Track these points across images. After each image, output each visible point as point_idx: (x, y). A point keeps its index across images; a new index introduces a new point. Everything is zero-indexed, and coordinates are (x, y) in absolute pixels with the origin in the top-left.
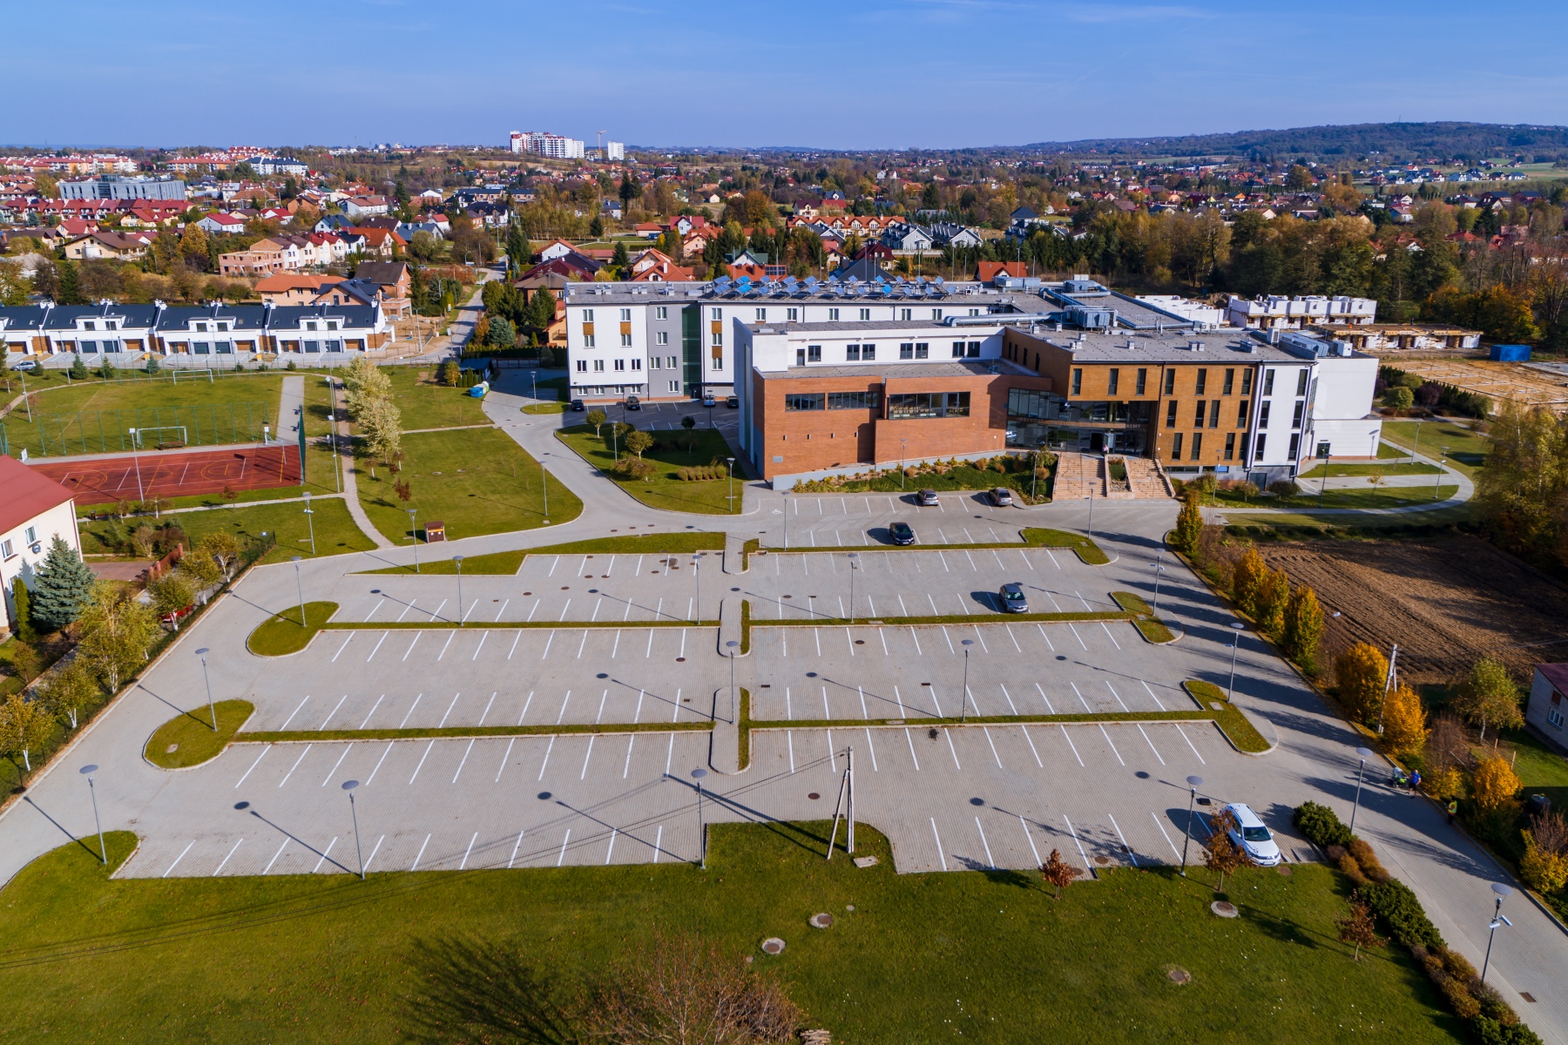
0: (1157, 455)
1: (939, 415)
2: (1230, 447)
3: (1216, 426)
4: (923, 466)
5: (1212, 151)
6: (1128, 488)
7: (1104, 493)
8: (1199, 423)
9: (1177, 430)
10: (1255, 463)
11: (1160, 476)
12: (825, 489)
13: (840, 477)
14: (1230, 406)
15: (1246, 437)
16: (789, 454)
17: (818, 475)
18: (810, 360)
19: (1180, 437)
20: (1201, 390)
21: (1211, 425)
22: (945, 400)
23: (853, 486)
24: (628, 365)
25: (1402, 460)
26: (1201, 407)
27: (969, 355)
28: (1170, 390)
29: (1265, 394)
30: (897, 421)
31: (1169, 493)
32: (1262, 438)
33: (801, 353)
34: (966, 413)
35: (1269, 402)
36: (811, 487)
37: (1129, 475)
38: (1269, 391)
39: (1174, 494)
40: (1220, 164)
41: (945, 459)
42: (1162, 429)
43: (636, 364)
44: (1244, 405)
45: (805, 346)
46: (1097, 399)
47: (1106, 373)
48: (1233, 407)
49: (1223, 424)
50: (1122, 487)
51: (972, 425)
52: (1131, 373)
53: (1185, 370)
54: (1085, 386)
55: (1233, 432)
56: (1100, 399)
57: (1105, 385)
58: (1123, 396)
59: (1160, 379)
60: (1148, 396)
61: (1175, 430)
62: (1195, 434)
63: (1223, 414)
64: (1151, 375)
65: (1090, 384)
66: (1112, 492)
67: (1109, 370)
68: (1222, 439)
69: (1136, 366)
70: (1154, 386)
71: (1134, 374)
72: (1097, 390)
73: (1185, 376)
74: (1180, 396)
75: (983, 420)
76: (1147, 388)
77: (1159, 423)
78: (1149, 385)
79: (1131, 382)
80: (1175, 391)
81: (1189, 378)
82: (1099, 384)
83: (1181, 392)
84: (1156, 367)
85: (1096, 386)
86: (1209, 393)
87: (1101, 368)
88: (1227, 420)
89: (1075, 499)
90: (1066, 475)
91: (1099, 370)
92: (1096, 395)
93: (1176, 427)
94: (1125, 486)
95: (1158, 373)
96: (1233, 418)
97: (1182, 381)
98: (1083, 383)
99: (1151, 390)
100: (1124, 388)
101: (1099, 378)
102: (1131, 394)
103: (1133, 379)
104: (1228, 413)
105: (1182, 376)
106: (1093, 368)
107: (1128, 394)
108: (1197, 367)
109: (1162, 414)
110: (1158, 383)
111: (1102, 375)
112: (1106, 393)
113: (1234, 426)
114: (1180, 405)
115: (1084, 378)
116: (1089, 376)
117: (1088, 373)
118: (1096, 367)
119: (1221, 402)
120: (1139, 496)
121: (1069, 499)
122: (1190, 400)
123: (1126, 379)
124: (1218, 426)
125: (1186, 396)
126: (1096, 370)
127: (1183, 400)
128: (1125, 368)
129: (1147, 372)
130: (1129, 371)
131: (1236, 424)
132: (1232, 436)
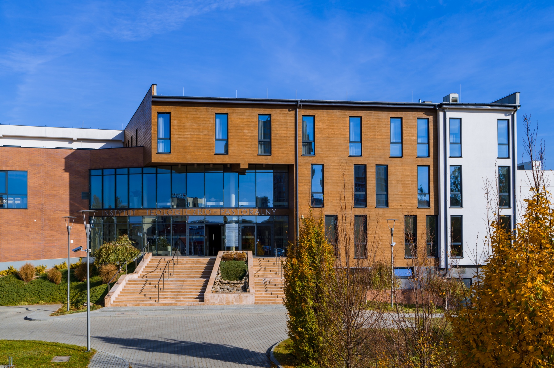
2: (412, 237)
3: (387, 204)
7: (201, 298)
8: (361, 201)
9: (328, 210)
10: (453, 261)
14: (403, 174)
15: (434, 221)
19: (333, 220)
20: (357, 148)
21: (378, 203)
28: (310, 148)
29: (452, 155)
32: (457, 221)
34: (23, 206)
35: (460, 168)
37: (251, 272)
42: (305, 210)
46: (198, 160)
47: (209, 119)
48: (408, 175)
49: (397, 200)
50: (235, 288)
51: (34, 222)
52: (248, 120)
53: (329, 117)
54: (179, 139)
55: (413, 214)
56: (202, 161)
57: (209, 139)
58: (239, 156)
59: (294, 130)
60: (278, 156)
61: (326, 210)
62: (356, 216)
63: (395, 186)
64: (279, 125)
65: (186, 136)
66: (212, 295)
67: (213, 115)
68: (399, 224)
69: (256, 109)
70: (285, 141)
71: (252, 122)
72: (198, 145)
73: (331, 126)
74: (327, 158)
75: (51, 215)
76: (276, 145)
77: (298, 198)
78: (277, 140)
79: (249, 134)
80: (319, 149)
81: (336, 130)
82: (200, 137)
83: (328, 151)
84: (286, 111)
85: (196, 140)
86: (369, 154)
87: (201, 112)
88: (402, 195)
89: (146, 305)
90: (149, 275)
91: (197, 114)
92: (197, 153)
93: (327, 205)
94: (242, 287)
95: (289, 121)
96: (410, 192)
97: (327, 135)
98: (174, 134)
99: (282, 148)
100: (241, 145)
101: (199, 128)
102: (251, 153)
103: (252, 130)
104: (402, 184)
105: (325, 127)
106: (188, 111)
107: (246, 153)
108: (347, 113)
109: (302, 184)
110: (292, 137)
111: (203, 123)
112: (212, 151)
113: (414, 205)
114: (329, 172)
115: (175, 127)
116: (183, 124)
117: (181, 119)
118: (193, 109)
119: (389, 168)
120: (263, 300)
121: (136, 306)
122: (342, 164)
123: (241, 130)
124: (390, 204)
125: (336, 158)
126: (193, 114)
127: (332, 164)
128: (237, 113)
129: (273, 120)
130: (244, 117)
131: (416, 201)
132: (412, 220)
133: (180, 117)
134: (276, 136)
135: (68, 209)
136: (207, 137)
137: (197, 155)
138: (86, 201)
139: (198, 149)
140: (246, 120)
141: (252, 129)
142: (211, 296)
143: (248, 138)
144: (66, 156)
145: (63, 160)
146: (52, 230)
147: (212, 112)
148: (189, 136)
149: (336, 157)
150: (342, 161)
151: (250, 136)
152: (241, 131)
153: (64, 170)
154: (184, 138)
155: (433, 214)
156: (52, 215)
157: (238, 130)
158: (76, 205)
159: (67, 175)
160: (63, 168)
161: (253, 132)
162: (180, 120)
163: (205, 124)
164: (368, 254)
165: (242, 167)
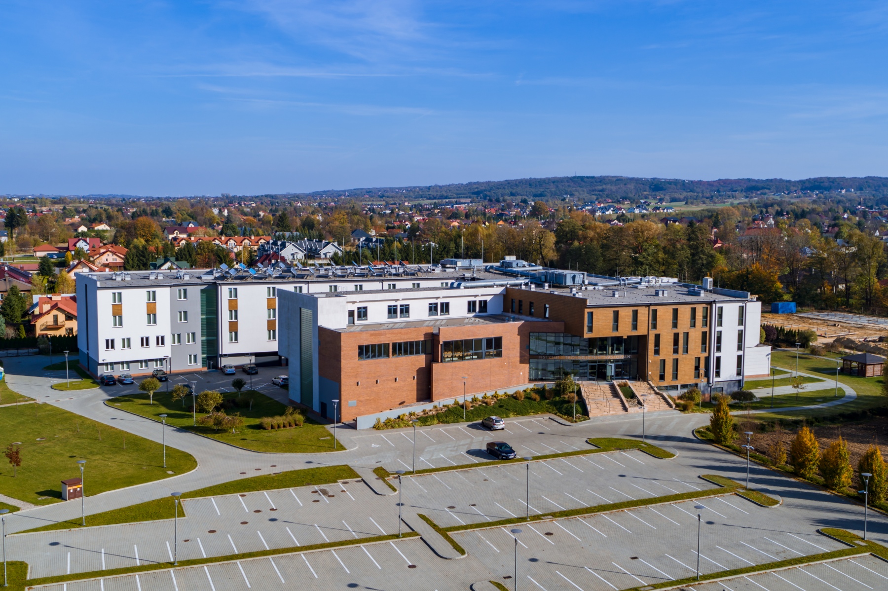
0: (649, 378)
1: (480, 357)
2: (697, 368)
3: (687, 352)
4: (474, 400)
5: (455, 196)
6: (640, 404)
7: (625, 409)
8: (676, 351)
9: (661, 357)
10: (716, 379)
11: (657, 393)
12: (402, 425)
13: (411, 414)
14: (695, 336)
15: (707, 360)
16: (361, 398)
17: (393, 414)
18: (358, 320)
19: (663, 362)
20: (675, 325)
21: (684, 352)
22: (484, 344)
23: (425, 420)
24: (153, 341)
25: (787, 376)
26: (676, 336)
27: (480, 312)
28: (655, 326)
29: (718, 326)
30: (449, 364)
31: (671, 406)
32: (718, 359)
33: (351, 313)
34: (499, 354)
35: (721, 332)
36: (389, 424)
37: (636, 393)
38: (720, 324)
39: (674, 406)
40: (468, 203)
41: (490, 394)
42: (651, 358)
43: (161, 341)
44: (704, 334)
45: (354, 307)
46: (605, 335)
47: (610, 314)
48: (697, 337)
49: (692, 350)
50: (635, 404)
51: (504, 363)
52: (627, 314)
53: (663, 310)
54: (596, 325)
55: (699, 356)
57: (610, 324)
58: (623, 333)
59: (648, 316)
60: (640, 332)
62: (674, 359)
63: (691, 343)
64: (641, 315)
66: (629, 408)
67: (611, 312)
68: (692, 362)
69: (632, 308)
70: (643, 323)
71: (629, 315)
72: (603, 328)
73: (664, 314)
74: (662, 331)
76: (639, 326)
77: (648, 352)
78: (640, 323)
80: (659, 326)
81: (667, 316)
82: (606, 323)
83: (662, 327)
84: (644, 307)
85: (604, 325)
86: (680, 328)
87: (607, 311)
88: (694, 346)
89: (605, 415)
91: (605, 312)
92: (603, 333)
93: (661, 355)
94: (637, 403)
95: (645, 313)
96: (698, 345)
97: (662, 319)
98: (594, 323)
99: (642, 327)
100: (624, 326)
101: (605, 319)
102: (628, 331)
104: (694, 341)
105: (661, 315)
106: (601, 312)
107: (626, 331)
108: (672, 307)
109: (650, 345)
110: (647, 321)
111: (607, 316)
112: (611, 330)
113: (699, 352)
114: (662, 338)
115: (595, 319)
116: (598, 317)
117: (597, 315)
118: (603, 310)
119: (689, 334)
120: (650, 410)
121: (601, 416)
122: (668, 334)
123: (624, 319)
124: (689, 352)
125: (666, 330)
126: (603, 313)
127: (664, 334)
128: (623, 310)
129: (638, 313)
130: (626, 312)
131: (700, 350)
132: (698, 360)
134: (639, 321)
135: (519, 356)
138: (528, 350)
139: (605, 330)
143: (627, 322)
144: (519, 326)
145: (518, 329)
146: (512, 368)
147: (611, 310)
148: (600, 323)
150: (668, 332)
153: (518, 334)
154: (598, 324)
155: (708, 356)
156: (513, 360)
157: (622, 319)
158: (523, 354)
159: (519, 337)
161: (630, 319)
164: (678, 378)
165: (624, 338)
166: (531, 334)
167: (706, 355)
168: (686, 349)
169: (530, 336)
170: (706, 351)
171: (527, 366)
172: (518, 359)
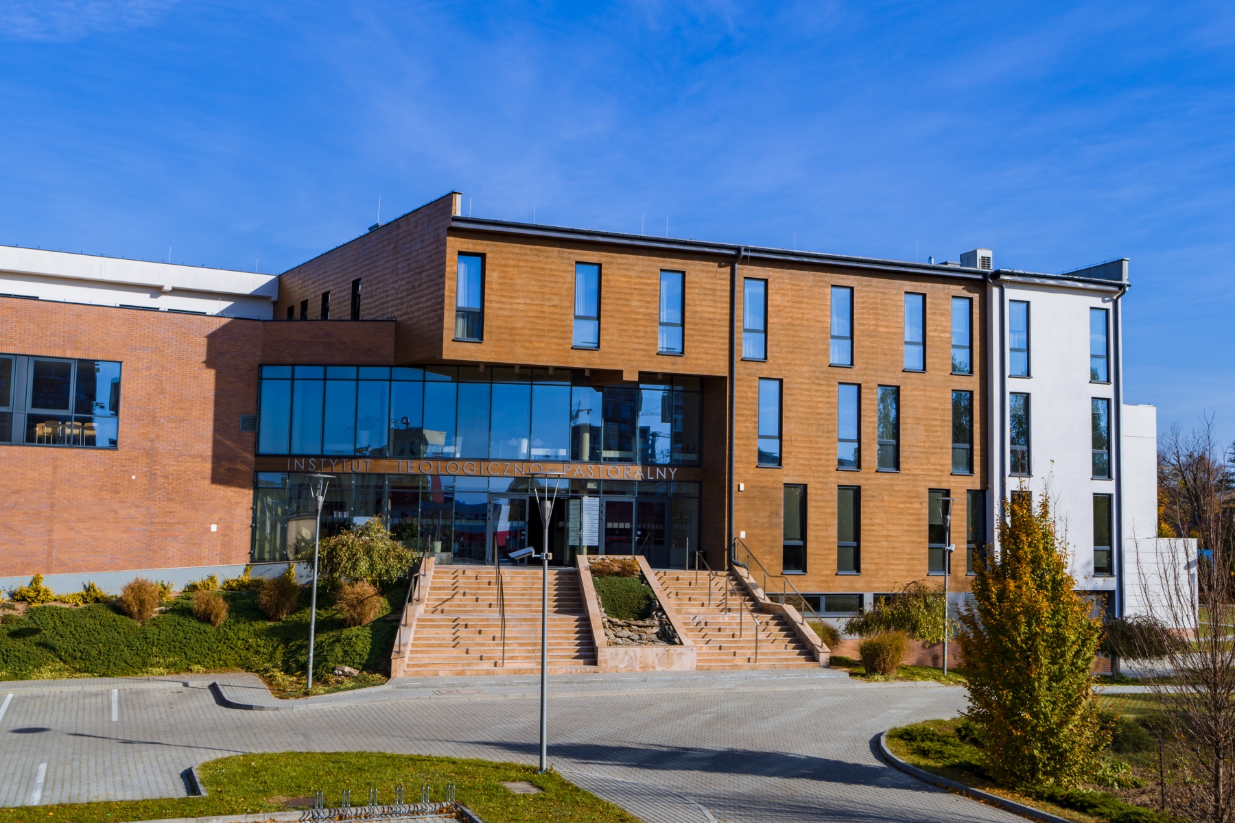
0: (740, 555)
2: (938, 532)
3: (897, 465)
6: (668, 636)
7: (589, 654)
8: (852, 456)
9: (790, 473)
11: (760, 610)
14: (929, 406)
15: (979, 503)
19: (798, 497)
21: (882, 462)
22: (21, 382)
29: (1015, 372)
37: (664, 603)
38: (1027, 367)
39: (825, 654)
42: (746, 474)
44: (963, 402)
46: (539, 359)
47: (563, 274)
48: (936, 409)
49: (915, 458)
50: (645, 636)
51: (130, 479)
52: (641, 281)
53: (794, 285)
54: (501, 312)
55: (944, 486)
56: (547, 361)
57: (562, 315)
58: (621, 354)
59: (728, 306)
60: (697, 359)
61: (785, 473)
62: (841, 487)
63: (912, 429)
64: (700, 294)
65: (515, 306)
66: (612, 650)
67: (571, 265)
68: (918, 506)
69: (656, 258)
70: (710, 328)
71: (648, 284)
72: (539, 327)
73: (797, 302)
74: (789, 367)
75: (170, 465)
76: (693, 336)
77: (735, 448)
78: (695, 324)
79: (642, 310)
80: (774, 349)
81: (807, 312)
82: (543, 309)
83: (791, 352)
84: (713, 266)
85: (535, 317)
86: (867, 363)
87: (547, 257)
88: (924, 447)
89: (478, 673)
90: (446, 607)
91: (540, 262)
92: (537, 345)
93: (787, 464)
94: (657, 634)
95: (718, 287)
96: (938, 442)
97: (790, 320)
98: (491, 301)
99: (705, 342)
100: (625, 331)
101: (542, 290)
102: (644, 350)
103: (648, 302)
104: (925, 425)
105: (787, 304)
106: (521, 254)
107: (635, 350)
108: (827, 279)
109: (741, 418)
110: (724, 320)
111: (551, 282)
112: (567, 341)
113: (945, 468)
114: (792, 395)
115: (495, 286)
116: (510, 281)
117: (506, 269)
118: (531, 249)
119: (902, 393)
120: (709, 661)
121: (457, 674)
122: (817, 381)
123: (627, 300)
124: (902, 466)
125: (805, 369)
126: (531, 261)
127: (799, 381)
128: (620, 264)
129: (689, 283)
130: (633, 274)
131: (948, 461)
132: (940, 499)
133: (505, 266)
134: (694, 318)
135: (209, 452)
136: (558, 310)
137: (536, 348)
138: (249, 436)
139: (539, 336)
140: (637, 280)
141: (648, 299)
142: (612, 654)
143: (640, 317)
144: (210, 331)
145: (204, 341)
146: (170, 500)
147: (569, 259)
148: (521, 307)
149: (806, 365)
150: (817, 374)
151: (645, 314)
152: (625, 302)
153: (204, 362)
154: (511, 310)
155: (979, 488)
156: (173, 466)
157: (620, 299)
158: (228, 443)
159: (210, 375)
160: (204, 358)
161: (650, 305)
162: (504, 272)
163: (556, 282)
164: (863, 566)
165: (626, 377)
166: (267, 371)
167: (974, 482)
168: (891, 450)
169: (260, 379)
170: (972, 471)
171: (244, 497)
172: (208, 467)
